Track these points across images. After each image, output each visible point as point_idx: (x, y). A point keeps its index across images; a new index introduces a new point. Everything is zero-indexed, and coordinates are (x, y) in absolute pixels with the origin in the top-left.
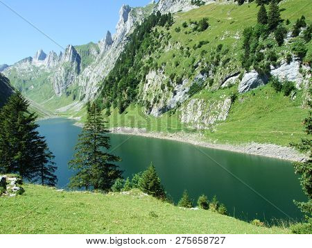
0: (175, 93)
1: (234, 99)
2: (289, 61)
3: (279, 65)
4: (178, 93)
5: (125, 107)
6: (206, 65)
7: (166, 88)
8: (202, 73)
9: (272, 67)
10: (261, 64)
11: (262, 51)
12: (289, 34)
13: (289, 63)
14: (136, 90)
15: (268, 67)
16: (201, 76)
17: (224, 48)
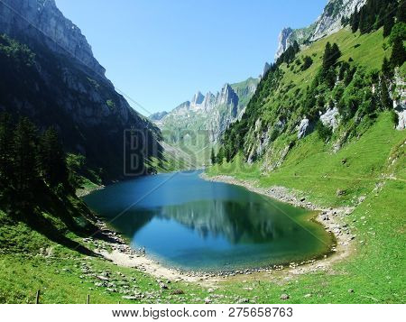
0: (262, 141)
1: (292, 145)
2: (332, 107)
3: (325, 110)
6: (284, 111)
7: (258, 136)
8: (281, 119)
9: (320, 113)
10: (312, 110)
11: (316, 96)
12: (338, 78)
13: (332, 109)
14: (244, 138)
15: (318, 113)
16: (280, 123)
17: (300, 92)
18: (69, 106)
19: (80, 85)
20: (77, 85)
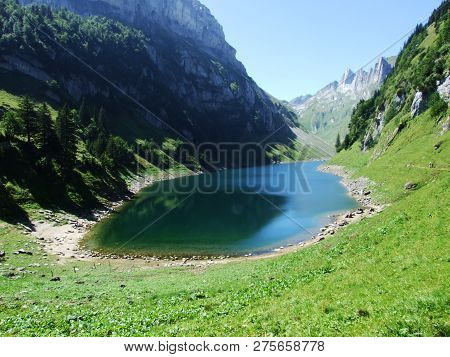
0: (378, 124)
1: (402, 127)
3: (444, 78)
4: (381, 122)
5: (352, 144)
8: (399, 95)
9: (438, 82)
10: (427, 79)
16: (398, 99)
18: (183, 90)
19: (200, 68)
20: (197, 69)
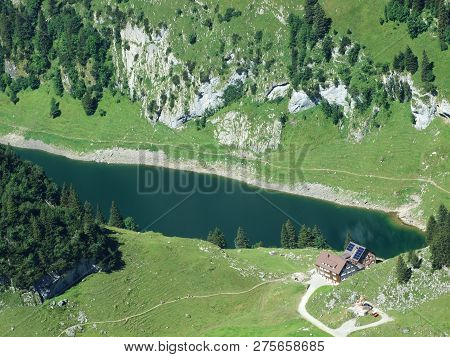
0: (200, 96)
2: (337, 84)
3: (328, 86)
4: (205, 96)
5: (97, 101)
6: (242, 61)
7: (183, 83)
8: (240, 73)
9: (321, 88)
10: (310, 83)
11: (310, 66)
12: (336, 50)
13: (337, 86)
15: (318, 88)
16: (237, 76)
17: (265, 40)
